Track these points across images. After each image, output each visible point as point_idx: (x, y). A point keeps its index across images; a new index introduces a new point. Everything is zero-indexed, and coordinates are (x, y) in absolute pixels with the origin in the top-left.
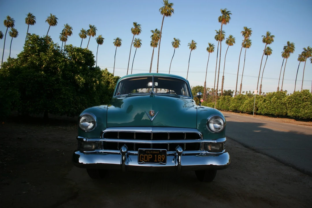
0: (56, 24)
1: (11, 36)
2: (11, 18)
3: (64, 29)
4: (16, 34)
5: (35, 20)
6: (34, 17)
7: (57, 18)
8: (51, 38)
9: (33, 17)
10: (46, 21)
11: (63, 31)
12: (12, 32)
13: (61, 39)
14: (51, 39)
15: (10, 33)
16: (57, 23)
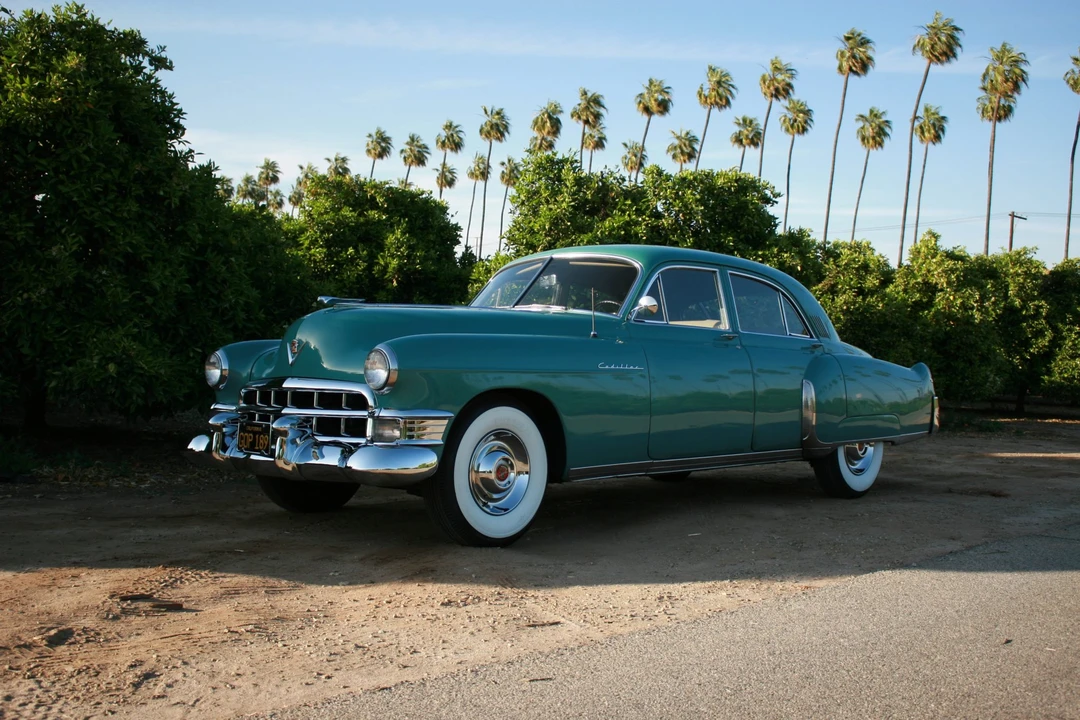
0: (955, 56)
1: (787, 130)
2: (784, 63)
3: (987, 70)
4: (806, 122)
5: (870, 53)
6: (868, 42)
7: (958, 26)
8: (941, 114)
9: (865, 42)
10: (914, 49)
11: (985, 76)
12: (790, 115)
13: (984, 111)
14: (944, 118)
15: (784, 121)
16: (958, 50)
